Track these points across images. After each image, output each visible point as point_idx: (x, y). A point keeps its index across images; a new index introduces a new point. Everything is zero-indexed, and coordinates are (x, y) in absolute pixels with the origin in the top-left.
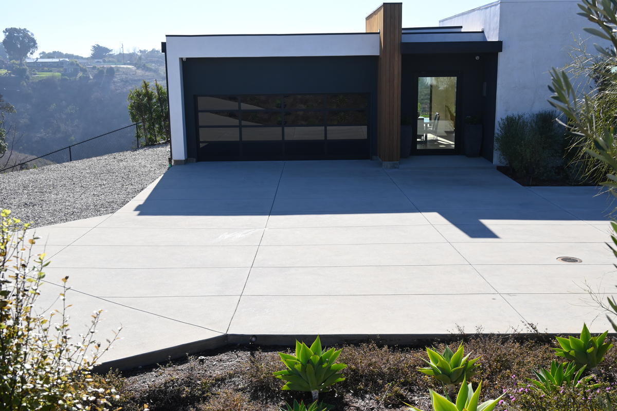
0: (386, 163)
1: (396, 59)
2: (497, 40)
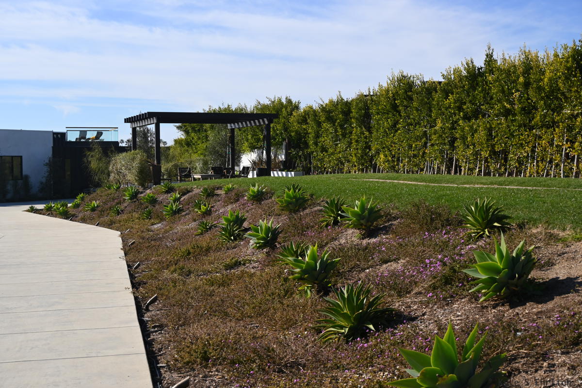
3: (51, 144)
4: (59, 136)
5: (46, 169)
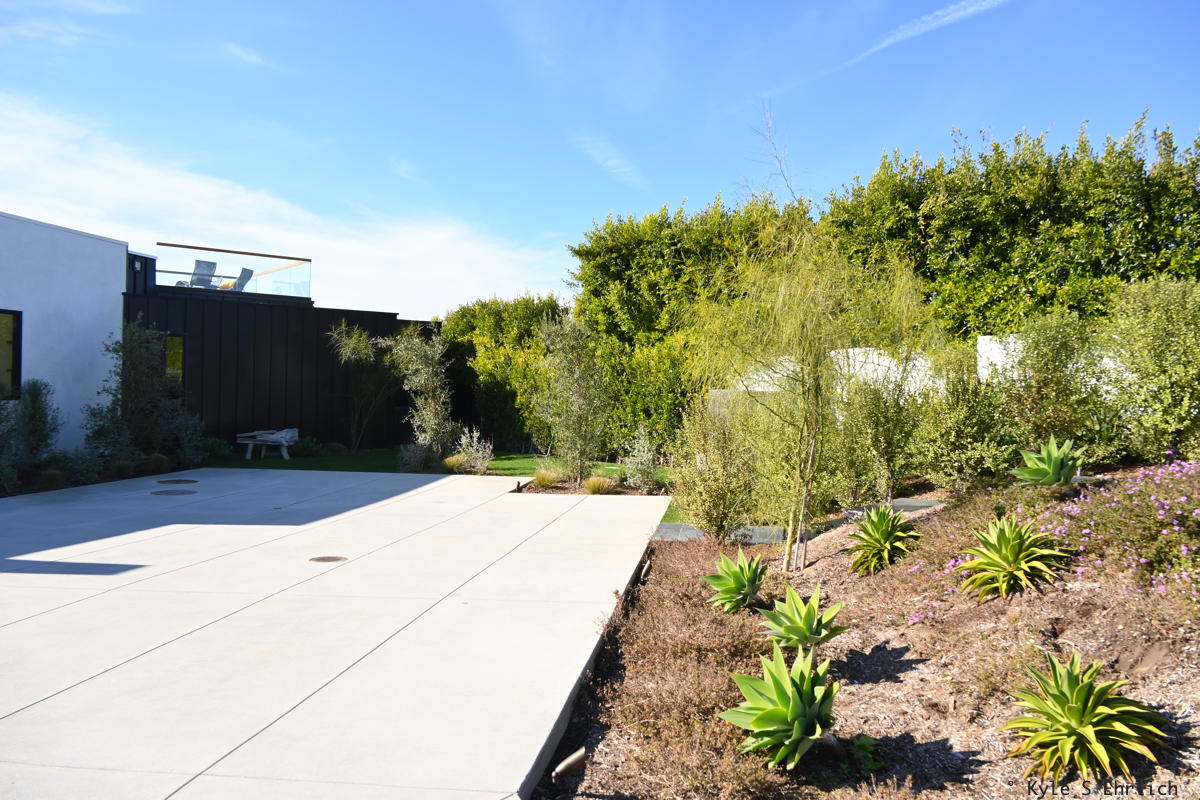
3: (120, 285)
4: (138, 265)
5: (113, 362)
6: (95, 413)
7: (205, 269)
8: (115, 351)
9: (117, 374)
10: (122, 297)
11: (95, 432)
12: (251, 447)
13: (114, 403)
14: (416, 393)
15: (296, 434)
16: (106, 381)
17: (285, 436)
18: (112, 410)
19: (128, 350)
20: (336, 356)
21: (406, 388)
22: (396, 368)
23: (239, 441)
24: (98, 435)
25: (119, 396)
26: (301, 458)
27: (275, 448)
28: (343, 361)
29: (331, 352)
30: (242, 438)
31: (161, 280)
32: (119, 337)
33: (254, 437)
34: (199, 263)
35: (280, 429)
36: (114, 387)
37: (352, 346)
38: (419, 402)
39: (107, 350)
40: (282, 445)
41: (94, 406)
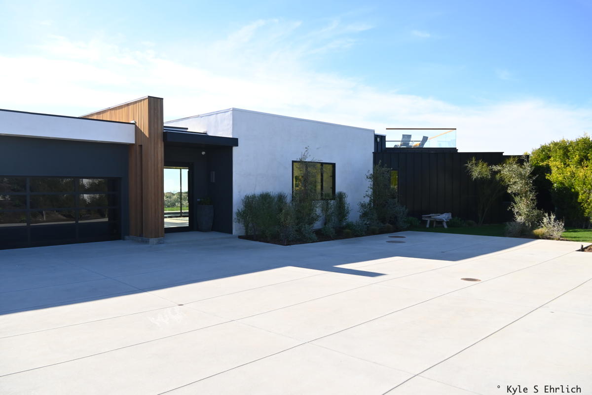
0: (153, 240)
1: (160, 146)
2: (231, 137)
3: (371, 149)
4: (378, 139)
5: (369, 183)
6: (363, 206)
7: (407, 138)
8: (370, 178)
9: (371, 188)
10: (372, 154)
11: (363, 214)
12: (429, 222)
13: (370, 201)
14: (515, 194)
15: (450, 215)
16: (367, 191)
17: (445, 217)
18: (369, 204)
19: (375, 177)
20: (470, 176)
21: (509, 192)
22: (503, 181)
23: (423, 219)
24: (364, 215)
25: (372, 198)
26: (453, 228)
27: (440, 222)
28: (474, 179)
29: (468, 174)
30: (425, 217)
31: (389, 145)
32: (371, 172)
33: (430, 217)
34: (404, 136)
35: (442, 213)
36: (370, 194)
37: (478, 171)
38: (517, 199)
39: (367, 178)
40: (444, 221)
41: (363, 202)
